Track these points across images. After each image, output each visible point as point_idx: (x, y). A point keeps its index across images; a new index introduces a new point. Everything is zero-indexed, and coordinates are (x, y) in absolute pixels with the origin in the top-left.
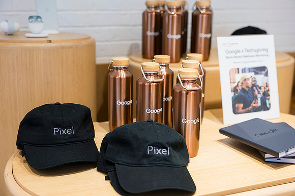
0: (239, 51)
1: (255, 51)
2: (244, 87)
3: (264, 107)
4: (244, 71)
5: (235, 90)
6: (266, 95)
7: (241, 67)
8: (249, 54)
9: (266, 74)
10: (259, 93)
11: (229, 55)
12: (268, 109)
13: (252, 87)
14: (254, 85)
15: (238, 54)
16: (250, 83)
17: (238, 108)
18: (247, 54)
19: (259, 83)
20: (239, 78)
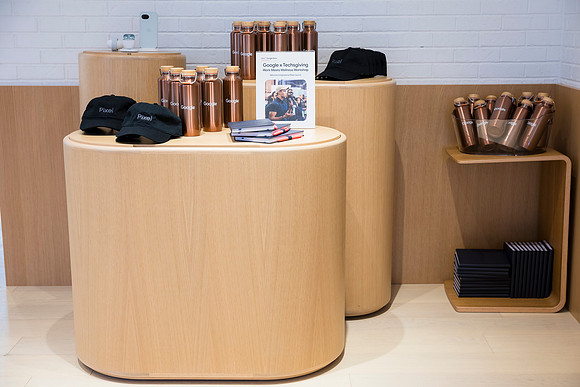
0: (277, 65)
1: (294, 65)
2: (279, 96)
3: (299, 117)
4: (280, 83)
5: (269, 99)
6: (302, 106)
7: (278, 79)
8: (288, 68)
9: (304, 88)
10: (294, 103)
11: (267, 68)
12: (303, 120)
13: (287, 98)
14: (289, 96)
15: (276, 68)
16: (285, 94)
17: (271, 115)
18: (285, 68)
19: (296, 95)
20: (274, 88)
